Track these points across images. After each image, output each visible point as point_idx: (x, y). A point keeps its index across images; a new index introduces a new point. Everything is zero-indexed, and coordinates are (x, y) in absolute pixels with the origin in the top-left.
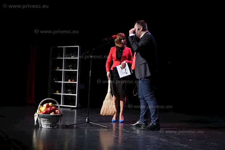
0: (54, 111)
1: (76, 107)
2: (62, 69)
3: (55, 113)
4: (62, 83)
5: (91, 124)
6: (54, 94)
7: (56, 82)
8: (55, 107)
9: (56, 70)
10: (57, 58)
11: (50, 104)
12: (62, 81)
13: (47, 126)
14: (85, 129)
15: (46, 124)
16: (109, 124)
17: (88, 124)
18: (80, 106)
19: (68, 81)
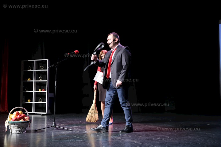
0: (23, 118)
1: (46, 113)
2: (33, 80)
3: (24, 120)
4: (33, 92)
5: (58, 128)
6: (26, 102)
7: (27, 92)
8: (24, 115)
9: (28, 81)
10: (28, 70)
11: (20, 112)
12: (33, 91)
13: (17, 131)
14: (52, 132)
15: (16, 129)
16: (74, 127)
17: (55, 128)
18: (49, 112)
19: (38, 91)
